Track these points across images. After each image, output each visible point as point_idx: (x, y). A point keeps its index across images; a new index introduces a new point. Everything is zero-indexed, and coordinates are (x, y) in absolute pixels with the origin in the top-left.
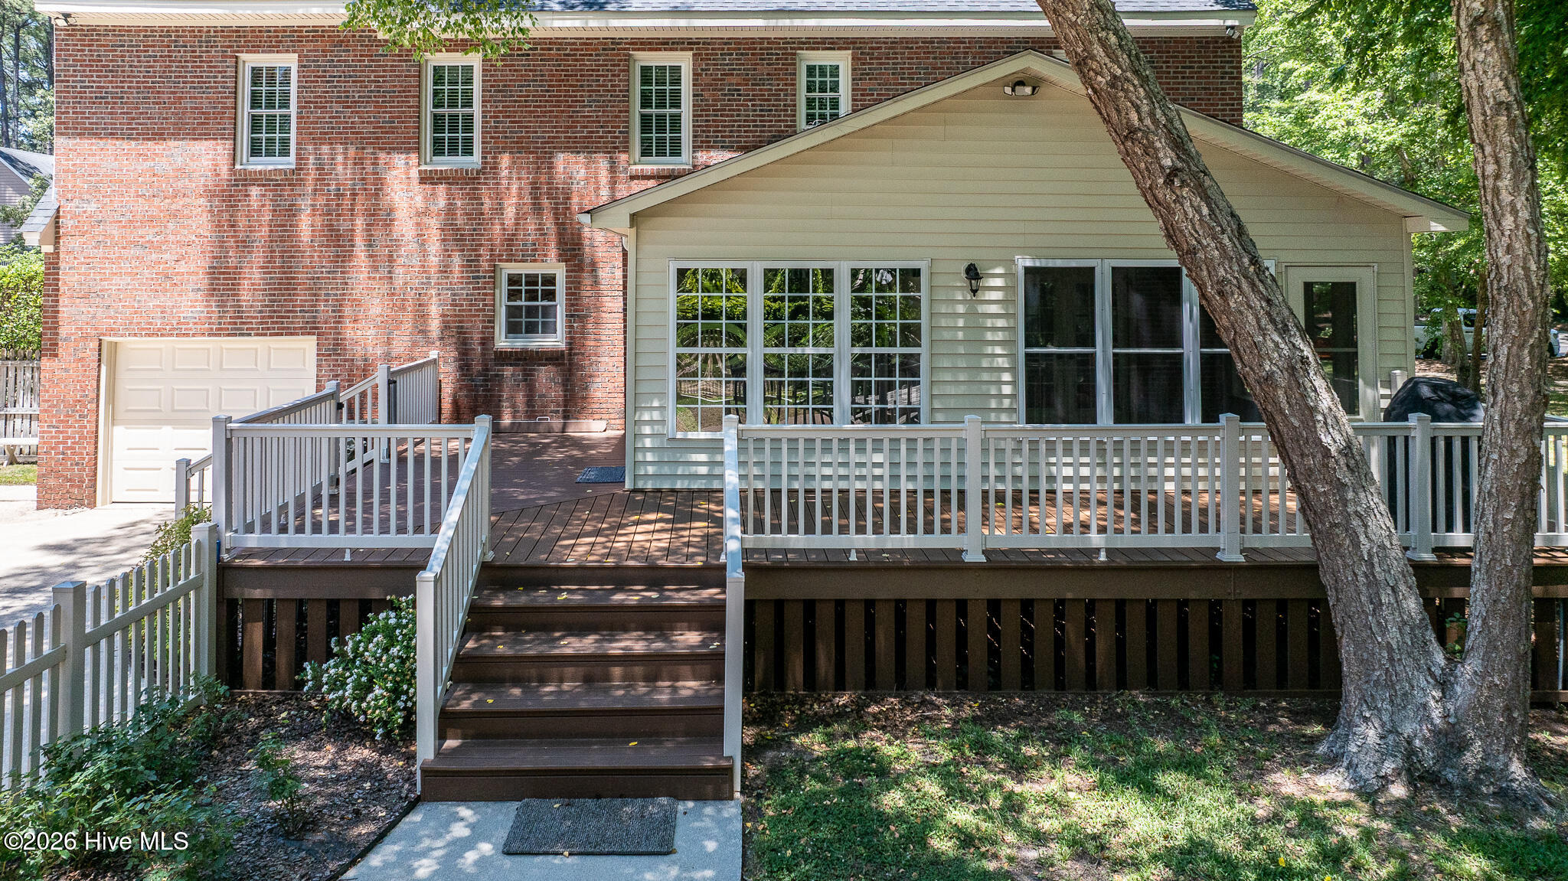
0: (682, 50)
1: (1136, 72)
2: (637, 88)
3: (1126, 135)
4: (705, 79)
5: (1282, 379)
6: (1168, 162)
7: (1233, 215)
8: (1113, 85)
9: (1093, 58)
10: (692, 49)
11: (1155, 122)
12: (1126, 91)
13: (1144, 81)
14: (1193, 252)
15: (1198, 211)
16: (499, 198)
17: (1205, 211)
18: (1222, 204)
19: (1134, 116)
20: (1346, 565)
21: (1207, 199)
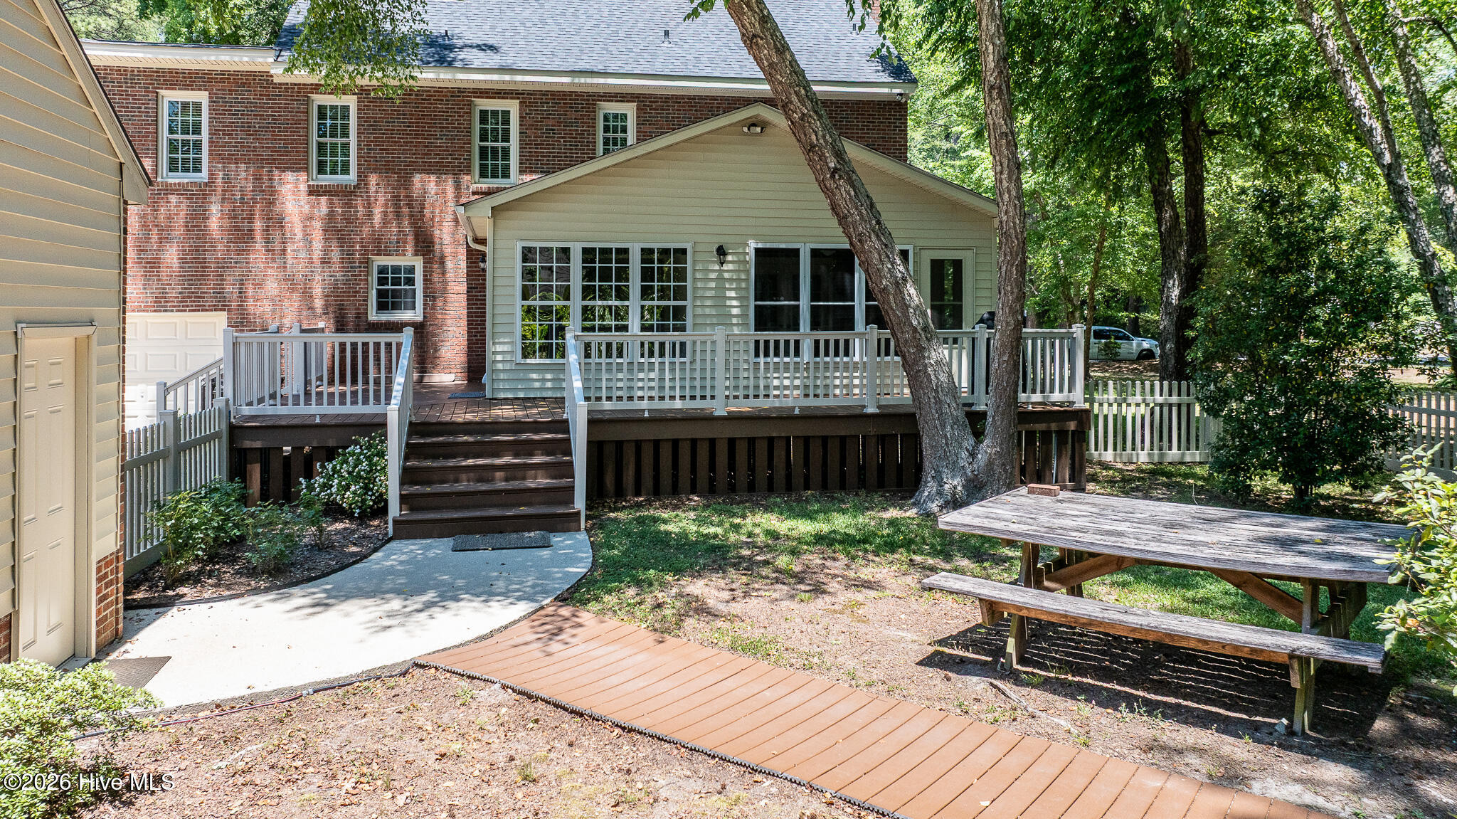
0: (511, 98)
1: (816, 112)
2: (477, 126)
3: (810, 149)
4: (528, 121)
5: (892, 289)
6: (832, 165)
7: (868, 196)
8: (802, 119)
9: (791, 102)
10: (518, 98)
11: (826, 141)
12: (810, 123)
13: (820, 117)
14: (845, 217)
15: (848, 193)
16: (369, 206)
17: (853, 193)
18: (862, 190)
19: (814, 137)
20: (925, 394)
21: (853, 187)
